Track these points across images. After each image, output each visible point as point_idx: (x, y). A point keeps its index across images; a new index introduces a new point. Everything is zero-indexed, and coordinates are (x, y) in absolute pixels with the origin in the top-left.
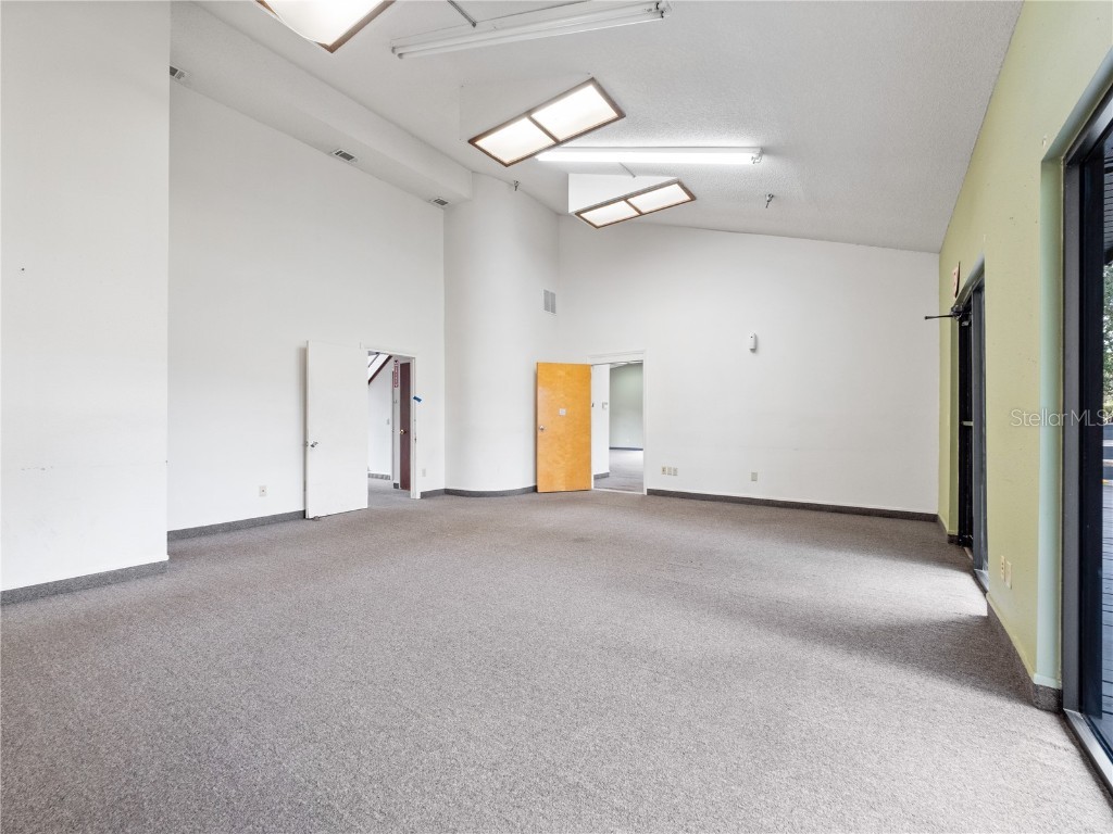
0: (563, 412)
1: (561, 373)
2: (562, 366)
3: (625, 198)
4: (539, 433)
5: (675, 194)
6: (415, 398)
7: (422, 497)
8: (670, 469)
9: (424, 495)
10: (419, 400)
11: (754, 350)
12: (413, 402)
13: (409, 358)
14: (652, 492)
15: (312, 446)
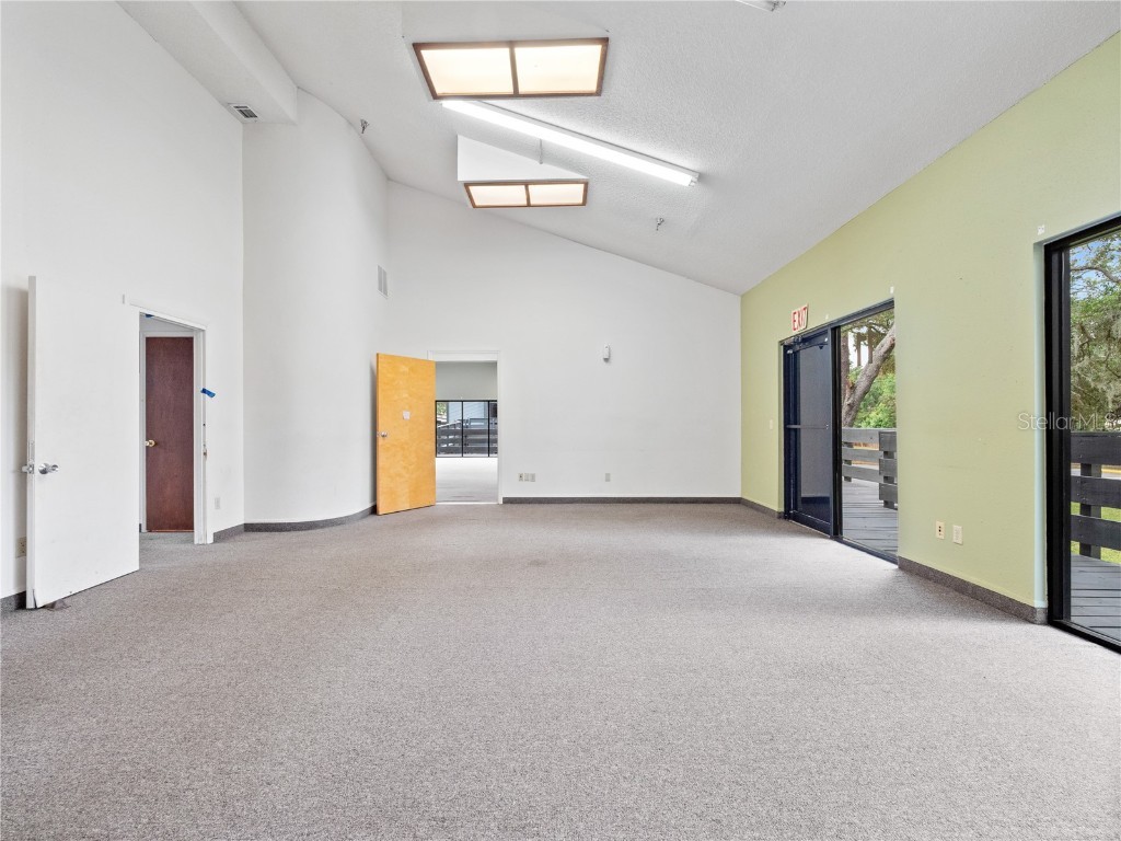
0: (407, 415)
1: (404, 369)
2: (405, 360)
3: (526, 184)
4: (381, 441)
5: (574, 193)
6: (204, 391)
7: (215, 541)
8: (527, 475)
9: (220, 537)
10: (211, 395)
11: (606, 360)
12: (198, 396)
13: (192, 329)
14: (508, 501)
15: (44, 472)
